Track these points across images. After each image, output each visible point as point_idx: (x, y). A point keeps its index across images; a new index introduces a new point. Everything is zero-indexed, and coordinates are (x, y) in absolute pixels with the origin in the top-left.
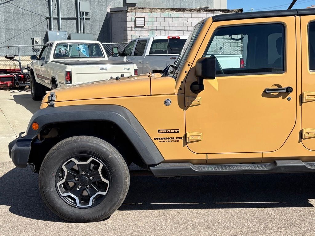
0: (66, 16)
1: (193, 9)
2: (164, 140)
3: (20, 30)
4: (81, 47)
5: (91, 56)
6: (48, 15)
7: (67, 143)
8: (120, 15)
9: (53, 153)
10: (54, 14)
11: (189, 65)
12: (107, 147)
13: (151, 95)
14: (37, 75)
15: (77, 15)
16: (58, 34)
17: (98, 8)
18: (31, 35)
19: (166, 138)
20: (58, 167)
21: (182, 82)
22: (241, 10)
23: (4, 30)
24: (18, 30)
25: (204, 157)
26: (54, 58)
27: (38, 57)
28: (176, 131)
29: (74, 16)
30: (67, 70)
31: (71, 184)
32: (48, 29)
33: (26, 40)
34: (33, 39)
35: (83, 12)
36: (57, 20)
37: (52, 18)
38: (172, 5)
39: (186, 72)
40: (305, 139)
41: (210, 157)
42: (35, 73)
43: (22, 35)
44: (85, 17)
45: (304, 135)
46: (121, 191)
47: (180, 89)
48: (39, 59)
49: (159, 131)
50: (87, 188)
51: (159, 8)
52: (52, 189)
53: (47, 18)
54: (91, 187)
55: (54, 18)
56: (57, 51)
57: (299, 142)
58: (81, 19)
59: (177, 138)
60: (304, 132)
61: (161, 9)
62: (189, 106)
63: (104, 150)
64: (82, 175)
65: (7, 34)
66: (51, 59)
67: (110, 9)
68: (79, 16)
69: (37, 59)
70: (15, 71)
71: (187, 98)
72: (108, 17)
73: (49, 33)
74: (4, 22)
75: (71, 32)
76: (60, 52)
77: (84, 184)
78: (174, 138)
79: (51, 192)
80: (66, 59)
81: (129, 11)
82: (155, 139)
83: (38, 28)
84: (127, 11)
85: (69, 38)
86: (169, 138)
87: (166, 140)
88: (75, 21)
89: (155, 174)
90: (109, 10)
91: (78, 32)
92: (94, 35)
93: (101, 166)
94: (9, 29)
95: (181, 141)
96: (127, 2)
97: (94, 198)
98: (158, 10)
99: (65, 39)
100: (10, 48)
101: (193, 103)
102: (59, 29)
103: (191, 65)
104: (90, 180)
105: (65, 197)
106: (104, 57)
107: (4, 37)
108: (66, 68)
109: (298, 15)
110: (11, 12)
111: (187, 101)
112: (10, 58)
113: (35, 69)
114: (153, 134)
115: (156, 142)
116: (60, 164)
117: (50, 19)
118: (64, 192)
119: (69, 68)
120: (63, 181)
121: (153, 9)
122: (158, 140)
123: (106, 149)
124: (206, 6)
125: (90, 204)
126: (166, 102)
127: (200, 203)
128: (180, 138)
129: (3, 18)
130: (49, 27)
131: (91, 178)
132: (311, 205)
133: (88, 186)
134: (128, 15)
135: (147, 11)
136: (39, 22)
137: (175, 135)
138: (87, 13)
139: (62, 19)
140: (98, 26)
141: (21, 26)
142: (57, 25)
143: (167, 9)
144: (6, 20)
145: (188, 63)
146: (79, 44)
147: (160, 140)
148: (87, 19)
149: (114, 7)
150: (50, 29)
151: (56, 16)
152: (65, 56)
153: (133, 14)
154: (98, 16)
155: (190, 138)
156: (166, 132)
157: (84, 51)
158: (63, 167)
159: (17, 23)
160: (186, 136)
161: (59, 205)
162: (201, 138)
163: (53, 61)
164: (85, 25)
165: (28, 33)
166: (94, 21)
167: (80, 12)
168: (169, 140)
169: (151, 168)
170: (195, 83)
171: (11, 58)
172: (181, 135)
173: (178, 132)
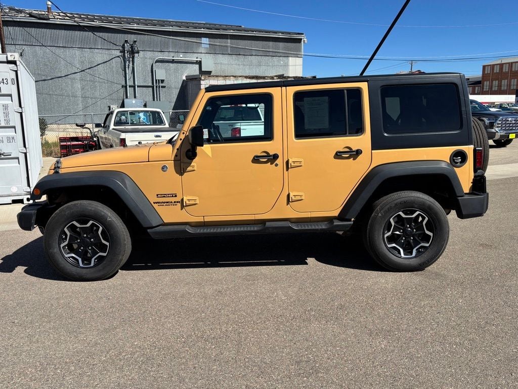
0: (142, 84)
1: (266, 77)
2: (163, 204)
3: (97, 98)
4: (141, 115)
5: (155, 124)
6: (124, 83)
7: (68, 207)
8: (195, 82)
9: (55, 217)
10: (130, 83)
11: (183, 133)
12: (105, 211)
13: (149, 161)
14: (102, 142)
15: (153, 83)
16: (134, 102)
17: (174, 76)
18: (108, 103)
19: (165, 202)
20: (60, 230)
21: (178, 149)
22: (315, 77)
23: (80, 99)
24: (94, 98)
25: (201, 219)
26: (114, 125)
27: (103, 125)
28: (174, 195)
29: (150, 84)
30: (121, 137)
31: (75, 246)
32: (125, 97)
33: (102, 108)
34: (110, 107)
35: (159, 80)
36: (133, 88)
37: (128, 86)
38: (248, 72)
39: (181, 139)
40: (292, 202)
41: (207, 219)
42: (100, 140)
43: (99, 103)
44: (161, 85)
45: (291, 199)
46: (120, 252)
47: (176, 156)
48: (104, 127)
49: (157, 195)
50: (89, 249)
51: (233, 76)
52: (56, 250)
53: (123, 86)
54: (92, 248)
55: (130, 86)
56: (118, 119)
57: (287, 205)
58: (156, 87)
59: (175, 202)
60: (291, 196)
61: (235, 77)
62: (184, 172)
63: (103, 213)
64: (84, 237)
65: (83, 102)
66: (112, 126)
67: (186, 76)
68: (155, 84)
69: (101, 127)
70: (86, 138)
71: (182, 164)
72: (184, 84)
73: (126, 101)
74: (80, 90)
75: (147, 100)
76: (120, 119)
77: (86, 245)
78: (172, 202)
79: (54, 253)
80: (126, 127)
81: (203, 78)
82: (154, 203)
83: (114, 96)
84: (201, 79)
85: (145, 106)
86: (167, 202)
87: (165, 204)
88: (151, 89)
89: (152, 236)
90: (184, 78)
91: (154, 100)
92: (170, 102)
93: (101, 228)
94: (85, 97)
95: (179, 205)
96: (203, 70)
97: (95, 259)
98: (232, 77)
99: (140, 107)
100: (87, 116)
101: (189, 169)
102: (135, 97)
103: (185, 133)
104: (91, 241)
105: (69, 257)
106: (165, 125)
107: (80, 105)
108: (120, 135)
109: (284, 86)
110: (87, 81)
111: (182, 167)
112: (80, 126)
113: (100, 136)
114: (152, 199)
115: (155, 206)
116: (62, 227)
117: (126, 87)
118: (68, 253)
119: (123, 136)
120: (66, 243)
121: (226, 77)
122: (157, 204)
123: (104, 212)
124: (281, 73)
125: (92, 264)
126: (163, 168)
127: (206, 263)
128: (178, 202)
129: (79, 86)
130: (125, 95)
131: (92, 240)
132: (306, 264)
133: (90, 248)
134: (202, 82)
135: (220, 78)
136: (116, 90)
137: (173, 199)
138: (162, 81)
139: (138, 86)
140: (174, 93)
141: (97, 94)
142: (133, 93)
143: (240, 77)
144: (83, 89)
145: (183, 132)
146: (139, 112)
147: (159, 204)
148: (162, 87)
149: (189, 74)
150: (127, 97)
151: (132, 84)
152: (126, 123)
153: (207, 81)
154: (174, 84)
155: (187, 202)
156: (164, 197)
157: (144, 119)
158: (66, 229)
159: (93, 91)
160: (182, 200)
161: (62, 266)
162: (197, 202)
163: (113, 129)
164: (161, 92)
165: (104, 101)
166: (170, 88)
167: (156, 80)
168: (168, 204)
169: (149, 230)
170: (189, 151)
171: (82, 126)
172: (178, 199)
173: (176, 196)
